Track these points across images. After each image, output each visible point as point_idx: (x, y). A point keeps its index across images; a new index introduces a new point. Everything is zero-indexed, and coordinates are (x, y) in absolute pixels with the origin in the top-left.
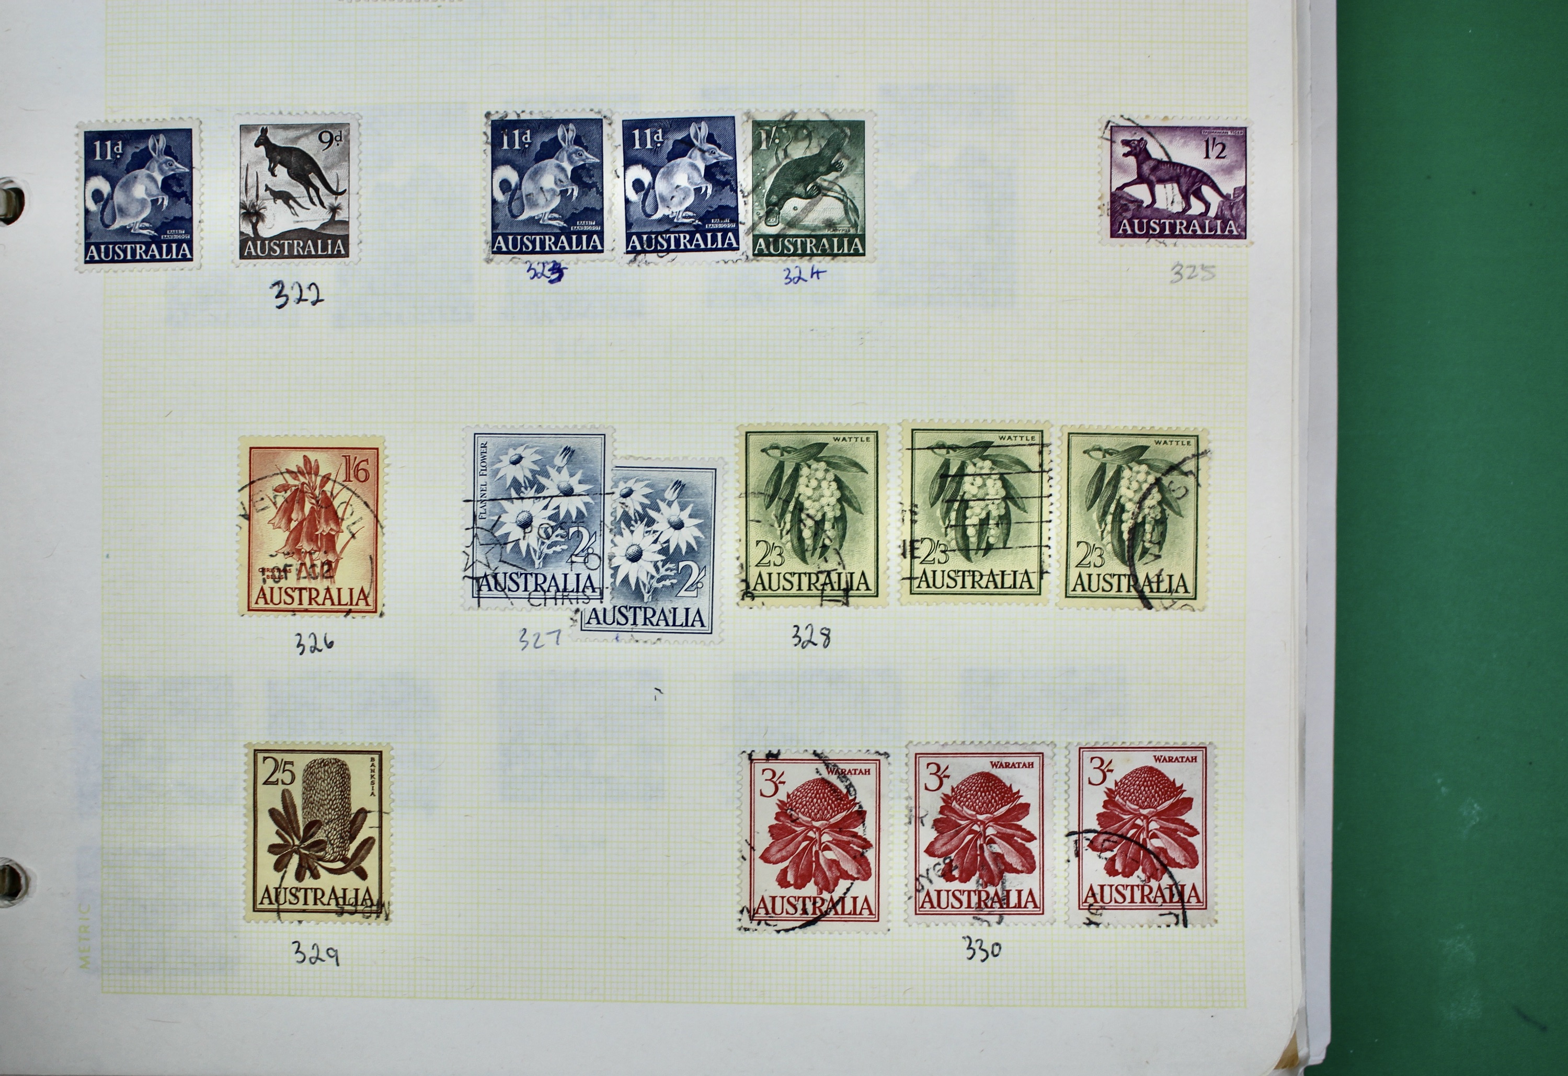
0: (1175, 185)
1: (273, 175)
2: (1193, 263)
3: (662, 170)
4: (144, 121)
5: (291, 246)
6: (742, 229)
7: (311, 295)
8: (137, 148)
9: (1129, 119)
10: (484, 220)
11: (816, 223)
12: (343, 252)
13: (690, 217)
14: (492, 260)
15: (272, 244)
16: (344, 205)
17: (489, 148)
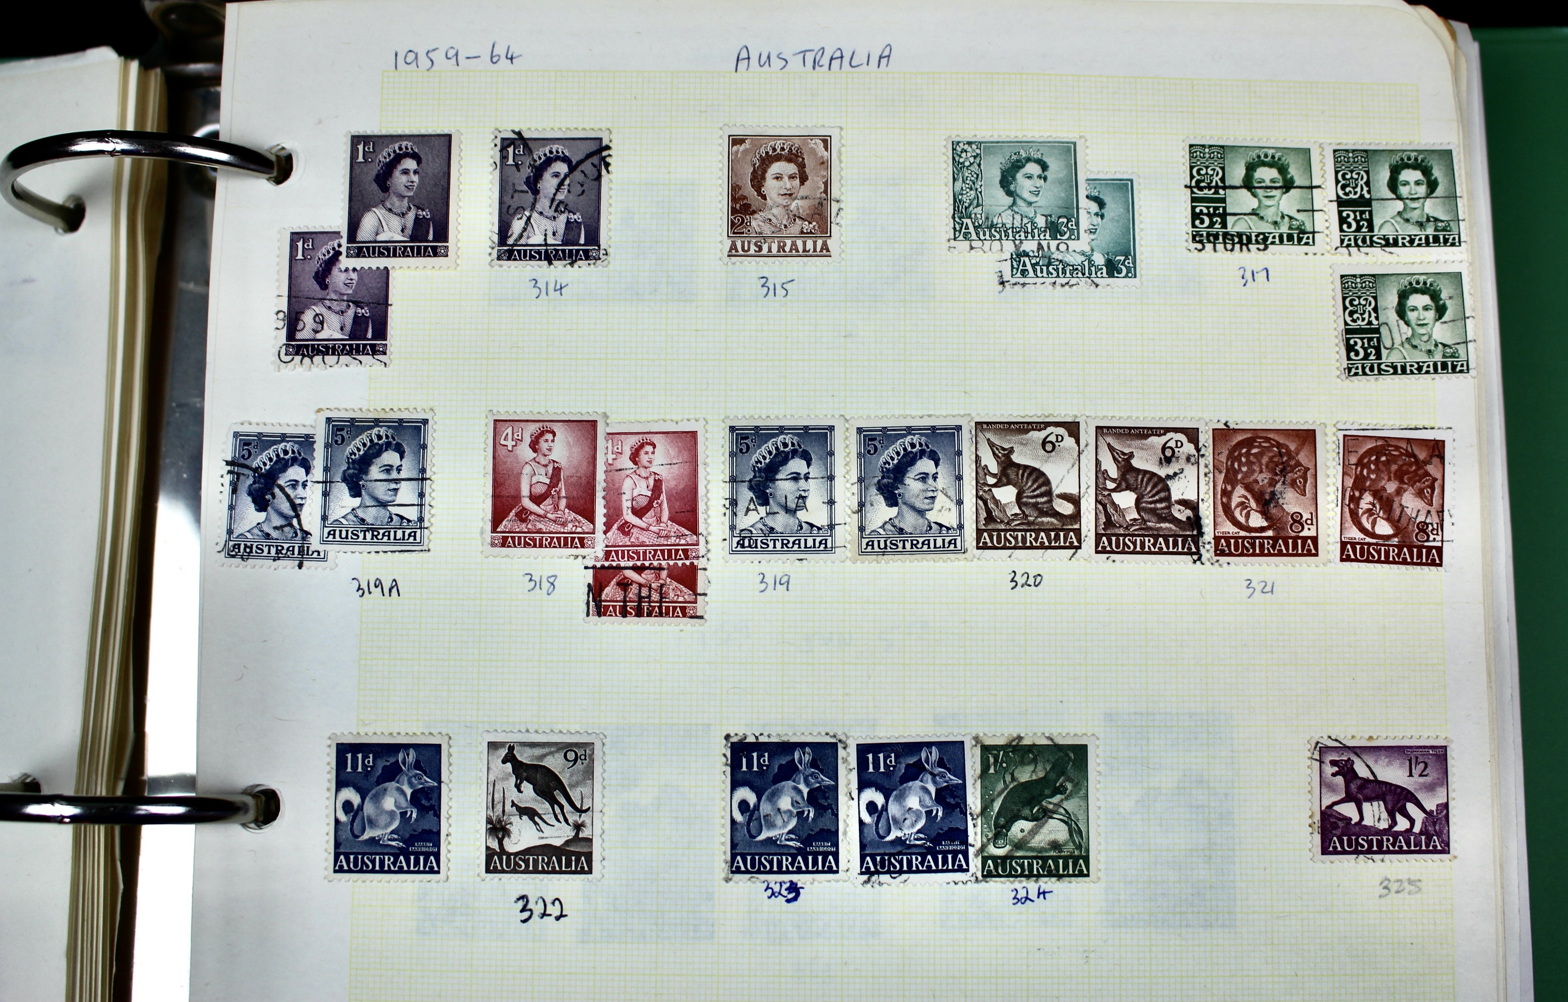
0: (1381, 803)
1: (520, 791)
2: (1400, 877)
3: (895, 793)
4: (395, 735)
5: (536, 862)
6: (971, 851)
7: (554, 910)
8: (387, 761)
9: (1336, 740)
10: (723, 840)
11: (1042, 845)
12: (586, 869)
13: (921, 839)
14: (731, 879)
15: (517, 859)
16: (588, 822)
17: (728, 769)
